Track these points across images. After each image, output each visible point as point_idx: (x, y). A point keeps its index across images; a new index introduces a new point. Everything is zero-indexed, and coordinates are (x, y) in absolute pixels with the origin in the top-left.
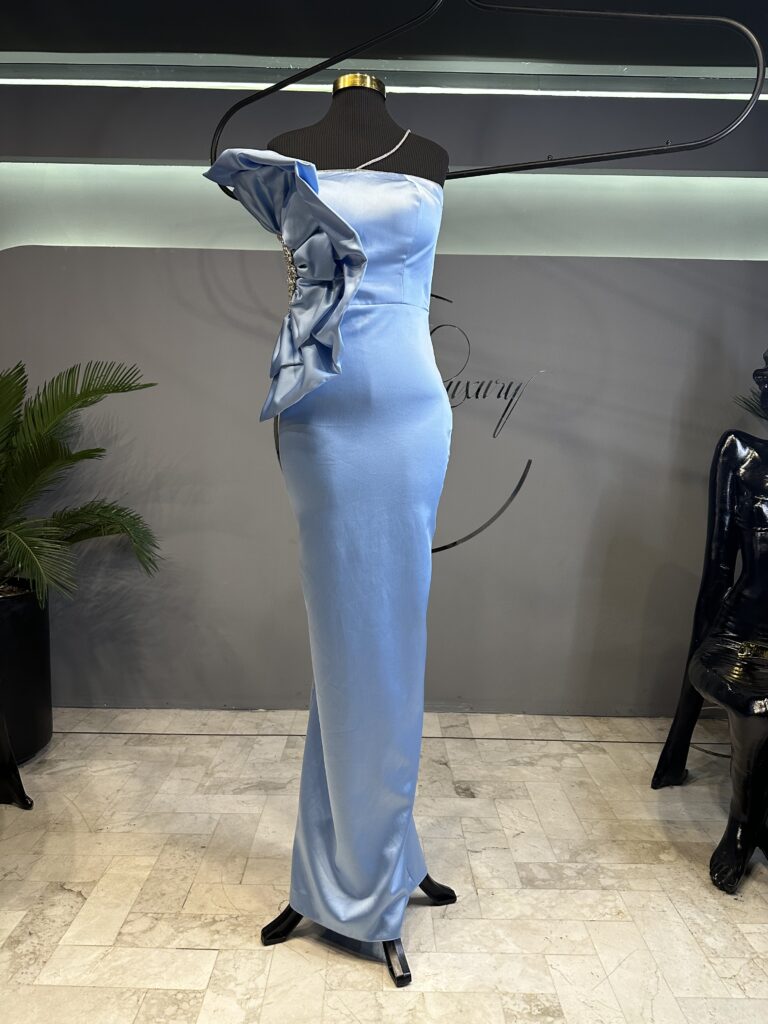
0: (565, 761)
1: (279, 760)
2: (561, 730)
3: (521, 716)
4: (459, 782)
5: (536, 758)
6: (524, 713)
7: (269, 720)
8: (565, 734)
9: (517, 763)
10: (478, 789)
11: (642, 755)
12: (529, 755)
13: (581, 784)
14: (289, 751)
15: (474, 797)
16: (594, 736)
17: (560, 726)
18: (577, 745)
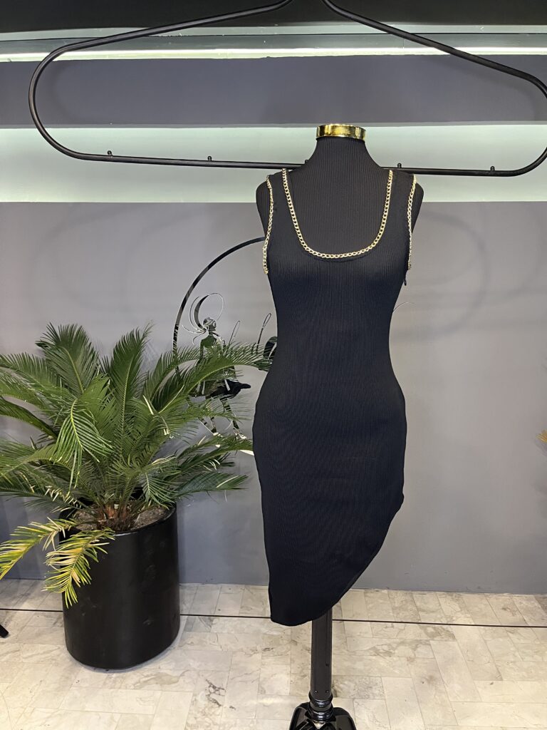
0: (419, 649)
2: (419, 610)
3: (385, 591)
5: (394, 646)
6: (388, 588)
8: (421, 613)
9: (377, 653)
11: (485, 641)
12: (388, 642)
13: (431, 679)
15: (336, 697)
16: (446, 617)
17: (418, 604)
18: (430, 629)
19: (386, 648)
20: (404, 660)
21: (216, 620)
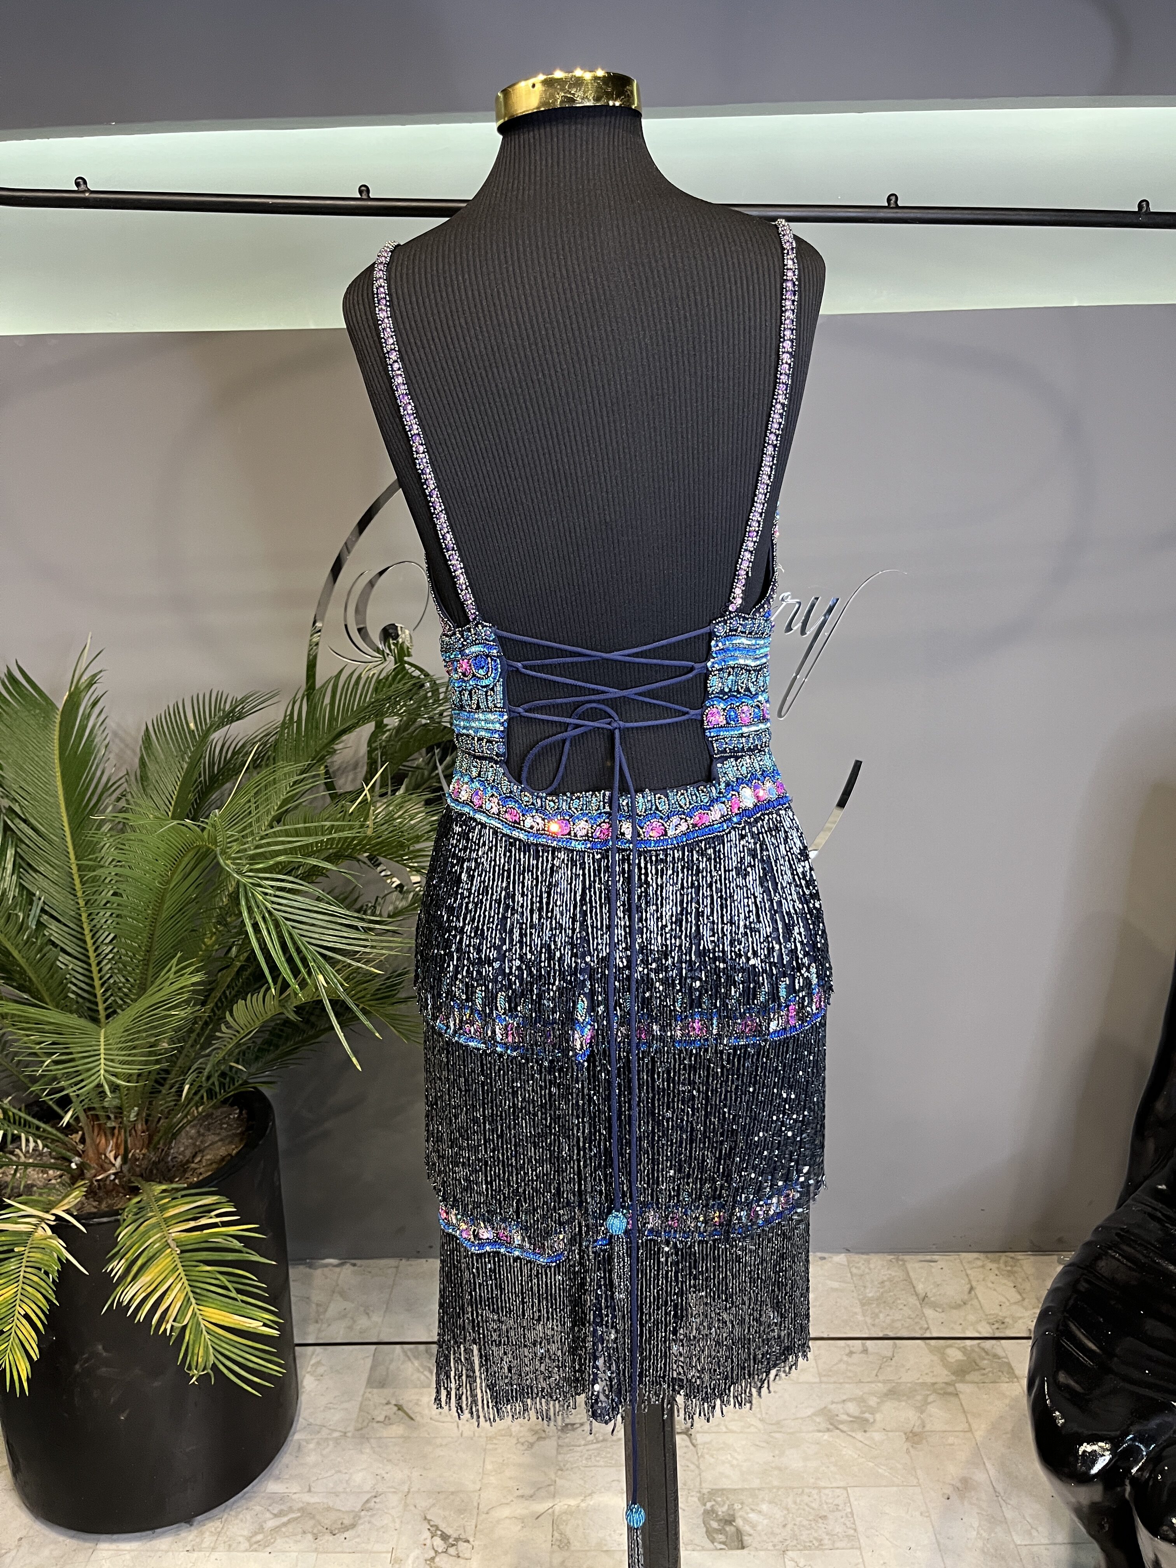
1: (351, 1428)
2: (922, 1302)
3: (841, 1258)
4: (713, 1493)
6: (848, 1250)
7: (343, 1295)
8: (929, 1312)
9: (832, 1424)
10: (752, 1516)
12: (858, 1393)
13: (966, 1488)
14: (377, 1396)
15: (743, 1548)
16: (989, 1319)
17: (920, 1287)
18: (954, 1353)
20: (898, 1440)
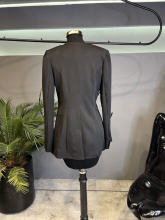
0: (121, 201)
1: (42, 201)
5: (113, 199)
9: (107, 202)
10: (94, 214)
15: (93, 218)
17: (121, 184)
19: (110, 200)
20: (115, 205)
21: (55, 192)
